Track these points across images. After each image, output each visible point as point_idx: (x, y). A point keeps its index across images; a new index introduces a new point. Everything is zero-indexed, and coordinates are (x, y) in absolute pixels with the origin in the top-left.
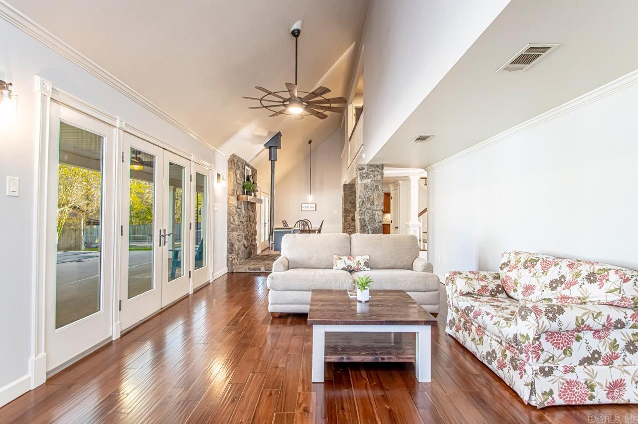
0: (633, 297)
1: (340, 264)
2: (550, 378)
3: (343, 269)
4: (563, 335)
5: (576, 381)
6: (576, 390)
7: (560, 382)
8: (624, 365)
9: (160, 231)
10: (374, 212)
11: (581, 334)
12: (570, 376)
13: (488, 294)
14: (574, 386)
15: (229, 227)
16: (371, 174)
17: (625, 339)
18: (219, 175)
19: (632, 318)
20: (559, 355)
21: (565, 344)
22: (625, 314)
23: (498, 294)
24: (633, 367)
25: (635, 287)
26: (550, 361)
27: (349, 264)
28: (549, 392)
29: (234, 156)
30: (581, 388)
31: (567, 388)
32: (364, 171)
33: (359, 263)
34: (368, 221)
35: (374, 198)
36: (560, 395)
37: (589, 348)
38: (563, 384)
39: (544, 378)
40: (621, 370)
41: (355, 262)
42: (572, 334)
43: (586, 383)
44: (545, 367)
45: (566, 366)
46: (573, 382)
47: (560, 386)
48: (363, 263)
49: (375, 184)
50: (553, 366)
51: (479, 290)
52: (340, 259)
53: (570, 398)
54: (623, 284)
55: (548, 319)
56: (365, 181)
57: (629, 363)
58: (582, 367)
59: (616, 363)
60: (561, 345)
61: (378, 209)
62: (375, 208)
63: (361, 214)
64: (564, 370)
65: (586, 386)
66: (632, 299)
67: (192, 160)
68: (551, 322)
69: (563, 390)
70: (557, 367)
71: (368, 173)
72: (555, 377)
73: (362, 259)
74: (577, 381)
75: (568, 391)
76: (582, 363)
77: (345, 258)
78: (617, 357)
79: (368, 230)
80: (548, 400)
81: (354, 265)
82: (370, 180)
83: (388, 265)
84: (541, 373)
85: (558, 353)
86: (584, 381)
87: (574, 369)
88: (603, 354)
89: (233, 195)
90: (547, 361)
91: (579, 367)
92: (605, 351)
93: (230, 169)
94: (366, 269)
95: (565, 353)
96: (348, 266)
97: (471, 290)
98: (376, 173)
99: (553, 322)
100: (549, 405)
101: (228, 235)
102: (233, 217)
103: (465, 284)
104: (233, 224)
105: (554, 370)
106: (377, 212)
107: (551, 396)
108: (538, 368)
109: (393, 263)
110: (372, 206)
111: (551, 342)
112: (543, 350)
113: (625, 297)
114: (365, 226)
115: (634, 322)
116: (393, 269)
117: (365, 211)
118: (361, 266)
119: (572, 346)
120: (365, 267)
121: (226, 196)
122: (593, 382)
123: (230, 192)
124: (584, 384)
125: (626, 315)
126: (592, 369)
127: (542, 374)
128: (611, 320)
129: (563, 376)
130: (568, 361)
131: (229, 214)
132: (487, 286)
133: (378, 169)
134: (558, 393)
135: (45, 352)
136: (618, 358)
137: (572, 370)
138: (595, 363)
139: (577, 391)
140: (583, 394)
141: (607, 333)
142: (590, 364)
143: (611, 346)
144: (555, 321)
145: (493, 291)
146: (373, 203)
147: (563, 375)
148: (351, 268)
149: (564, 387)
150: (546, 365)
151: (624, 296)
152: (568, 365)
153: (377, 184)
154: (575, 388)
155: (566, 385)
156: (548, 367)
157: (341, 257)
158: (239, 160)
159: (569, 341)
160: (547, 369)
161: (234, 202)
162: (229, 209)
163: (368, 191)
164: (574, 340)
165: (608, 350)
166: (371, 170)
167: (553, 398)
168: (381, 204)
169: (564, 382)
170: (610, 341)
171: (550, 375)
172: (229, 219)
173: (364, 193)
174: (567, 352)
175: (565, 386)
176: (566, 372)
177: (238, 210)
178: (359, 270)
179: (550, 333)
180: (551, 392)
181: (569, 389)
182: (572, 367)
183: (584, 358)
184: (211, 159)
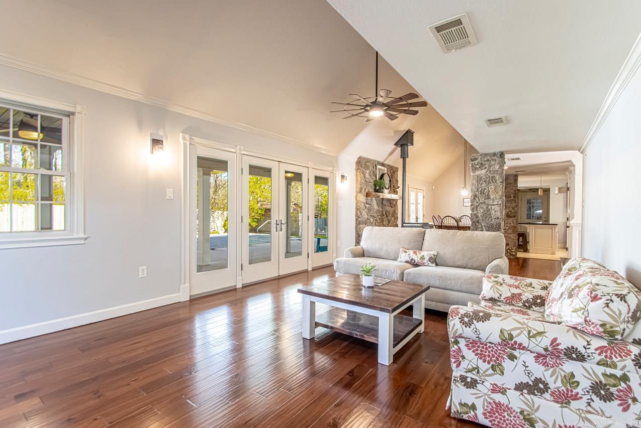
0: (602, 323)
1: (404, 257)
2: (472, 391)
3: (407, 262)
4: (490, 347)
5: (507, 406)
6: (507, 417)
7: (486, 400)
8: (589, 412)
9: (277, 220)
10: (490, 207)
11: (516, 353)
12: (498, 397)
13: (521, 305)
14: (504, 411)
15: (357, 220)
16: (485, 164)
17: (590, 377)
18: (343, 177)
19: (599, 351)
20: (486, 368)
21: (493, 359)
22: (586, 343)
23: (533, 306)
24: (603, 418)
25: (606, 309)
26: (474, 372)
27: (413, 258)
28: (471, 405)
29: (360, 158)
30: (515, 417)
31: (494, 409)
32: (476, 162)
33: (423, 258)
34: (482, 216)
35: (489, 191)
36: (484, 414)
37: (529, 373)
38: (490, 403)
39: (465, 388)
40: (580, 416)
41: (419, 256)
42: (503, 349)
43: (522, 412)
44: (466, 377)
45: (496, 385)
46: (503, 405)
47: (486, 404)
48: (427, 258)
49: (491, 176)
50: (478, 379)
51: (507, 298)
52: (405, 252)
53: (498, 422)
54: (591, 303)
55: (461, 322)
56: (478, 173)
57: (600, 412)
58: (518, 393)
59: (574, 404)
60: (488, 359)
61: (494, 203)
62: (491, 202)
63: (473, 209)
64: (492, 388)
65: (522, 417)
66: (602, 325)
67: (309, 166)
68: (464, 326)
69: (489, 410)
70: (483, 382)
71: (481, 164)
72: (480, 392)
73: (426, 254)
74: (510, 406)
75: (497, 414)
76: (519, 387)
77: (411, 252)
78: (576, 398)
79: (482, 226)
80: (470, 414)
81: (417, 258)
82: (484, 171)
83: (458, 263)
84: (462, 382)
85: (484, 366)
86: (519, 410)
87: (506, 391)
88: (552, 386)
89: (361, 192)
90: (470, 371)
91: (513, 391)
92: (555, 384)
93: (357, 169)
94: (430, 264)
95: (493, 367)
96: (412, 260)
97: (496, 296)
98: (492, 163)
99: (466, 327)
100: (470, 419)
101: (356, 227)
102: (360, 212)
103: (491, 288)
104: (360, 218)
105: (478, 383)
106: (493, 207)
107: (474, 411)
108: (458, 375)
109: (464, 262)
110: (487, 201)
111: (474, 351)
112: (463, 357)
113: (590, 321)
114: (478, 222)
115: (603, 357)
116: (464, 268)
117: (477, 207)
118: (425, 261)
119: (503, 364)
120: (429, 263)
121: (355, 194)
122: (533, 416)
123: (358, 190)
124: (519, 414)
125: (589, 345)
126: (532, 400)
127: (463, 384)
128: (558, 345)
129: (490, 395)
130: (497, 379)
131: (357, 209)
132: (520, 294)
133: (495, 158)
134: (483, 411)
135: (189, 283)
136: (578, 399)
137: (503, 391)
138: (539, 394)
139: (510, 418)
140: (517, 424)
141: (558, 361)
142: (531, 392)
143: (564, 380)
144: (470, 327)
145: (527, 301)
146: (488, 197)
147: (489, 393)
148: (415, 262)
149: (490, 407)
150: (469, 375)
151: (588, 319)
152: (499, 385)
153: (493, 175)
154: (505, 414)
155: (494, 406)
156: (471, 378)
157: (407, 251)
158: (368, 160)
159: (498, 356)
160: (469, 380)
161: (362, 198)
162: (357, 205)
163: (482, 184)
164: (507, 358)
165: (559, 384)
166: (485, 159)
167: (475, 414)
168: (498, 198)
169: (492, 401)
170: (563, 374)
171: (474, 388)
172: (357, 214)
173: (477, 186)
174: (497, 368)
175: (492, 406)
176: (493, 391)
177: (367, 206)
178: (423, 265)
179: (471, 341)
180: (473, 407)
181: (498, 412)
182: (503, 388)
183: (522, 382)
184: (333, 162)
